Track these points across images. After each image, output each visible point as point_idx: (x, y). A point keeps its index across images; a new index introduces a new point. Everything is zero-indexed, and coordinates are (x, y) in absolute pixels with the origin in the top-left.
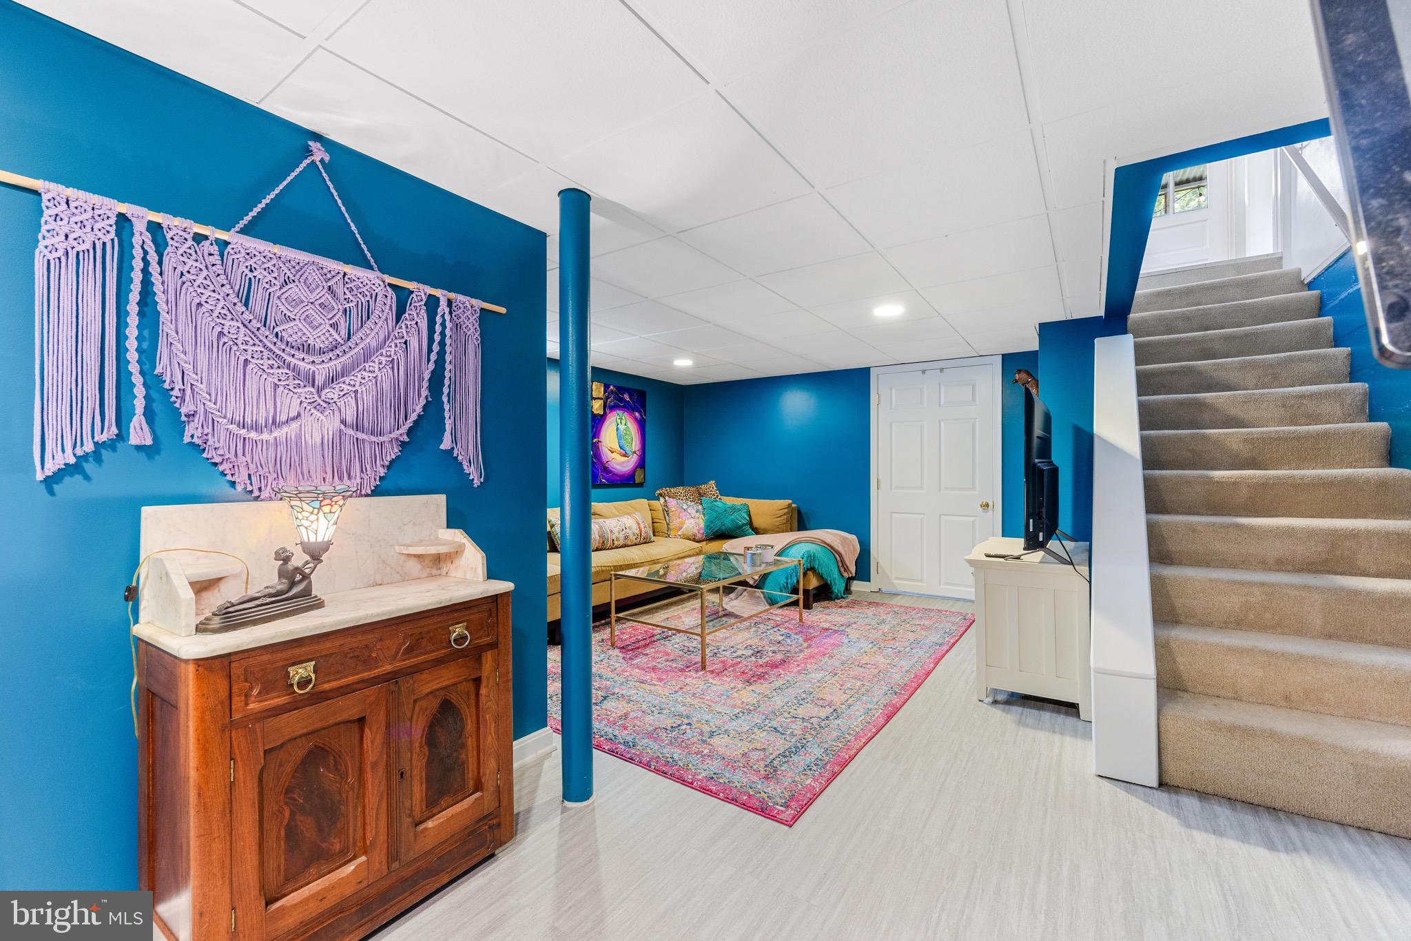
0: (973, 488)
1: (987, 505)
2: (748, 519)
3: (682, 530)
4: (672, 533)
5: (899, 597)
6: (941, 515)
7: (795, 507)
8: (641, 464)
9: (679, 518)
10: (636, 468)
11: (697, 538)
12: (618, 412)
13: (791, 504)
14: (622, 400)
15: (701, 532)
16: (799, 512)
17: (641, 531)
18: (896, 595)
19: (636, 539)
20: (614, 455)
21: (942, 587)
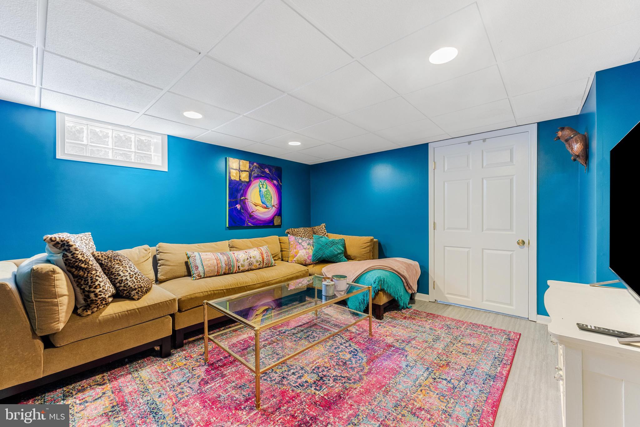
0: (511, 229)
1: (523, 242)
2: (343, 249)
3: (297, 257)
4: (290, 259)
5: (450, 308)
6: (483, 249)
7: (377, 241)
8: (279, 213)
9: (295, 249)
10: (275, 215)
11: (307, 262)
12: (260, 180)
13: (373, 239)
14: (263, 172)
15: (310, 258)
16: (380, 245)
17: (263, 259)
18: (448, 305)
19: (259, 265)
20: (258, 208)
21: (484, 302)
